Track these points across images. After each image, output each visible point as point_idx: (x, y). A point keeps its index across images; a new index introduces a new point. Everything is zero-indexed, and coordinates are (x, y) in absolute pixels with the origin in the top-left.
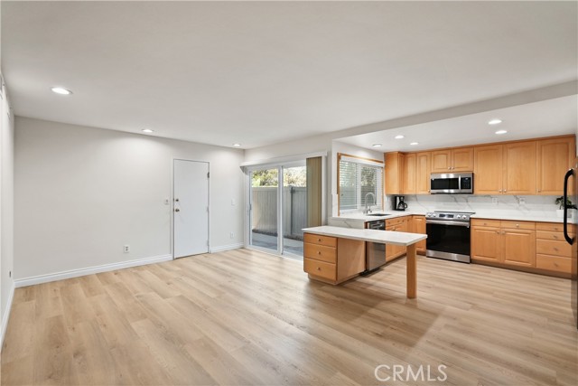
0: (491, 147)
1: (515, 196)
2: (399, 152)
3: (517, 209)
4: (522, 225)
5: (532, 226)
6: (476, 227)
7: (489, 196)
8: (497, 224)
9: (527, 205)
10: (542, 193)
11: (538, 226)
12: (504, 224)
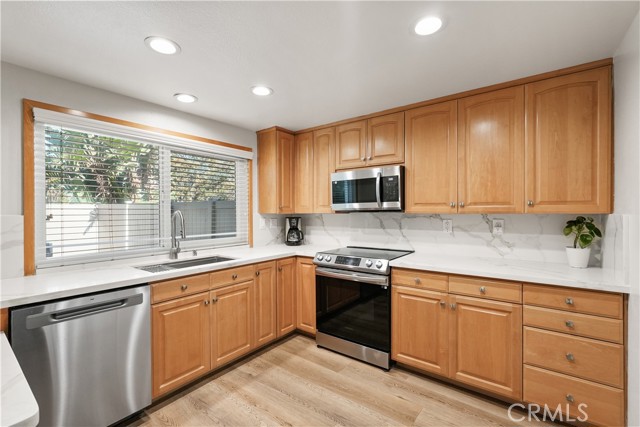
0: (436, 108)
1: (485, 215)
2: (279, 129)
3: (489, 244)
4: (493, 290)
5: (514, 294)
6: (401, 289)
7: (437, 216)
8: (441, 284)
9: (508, 237)
10: (536, 209)
11: (529, 295)
12: (455, 286)
